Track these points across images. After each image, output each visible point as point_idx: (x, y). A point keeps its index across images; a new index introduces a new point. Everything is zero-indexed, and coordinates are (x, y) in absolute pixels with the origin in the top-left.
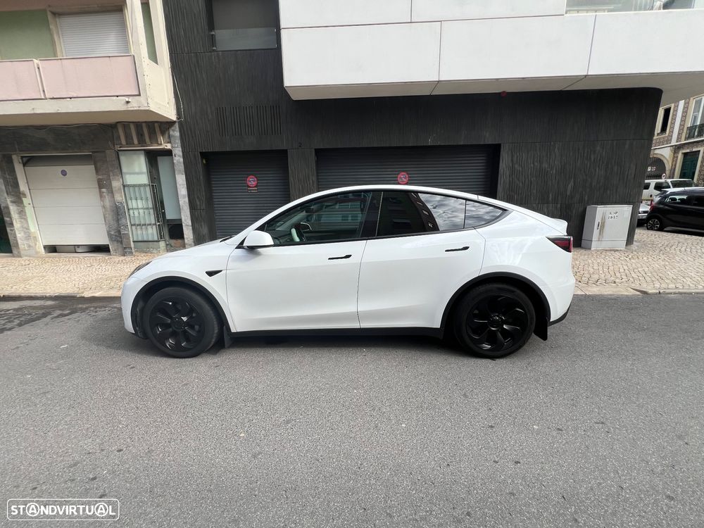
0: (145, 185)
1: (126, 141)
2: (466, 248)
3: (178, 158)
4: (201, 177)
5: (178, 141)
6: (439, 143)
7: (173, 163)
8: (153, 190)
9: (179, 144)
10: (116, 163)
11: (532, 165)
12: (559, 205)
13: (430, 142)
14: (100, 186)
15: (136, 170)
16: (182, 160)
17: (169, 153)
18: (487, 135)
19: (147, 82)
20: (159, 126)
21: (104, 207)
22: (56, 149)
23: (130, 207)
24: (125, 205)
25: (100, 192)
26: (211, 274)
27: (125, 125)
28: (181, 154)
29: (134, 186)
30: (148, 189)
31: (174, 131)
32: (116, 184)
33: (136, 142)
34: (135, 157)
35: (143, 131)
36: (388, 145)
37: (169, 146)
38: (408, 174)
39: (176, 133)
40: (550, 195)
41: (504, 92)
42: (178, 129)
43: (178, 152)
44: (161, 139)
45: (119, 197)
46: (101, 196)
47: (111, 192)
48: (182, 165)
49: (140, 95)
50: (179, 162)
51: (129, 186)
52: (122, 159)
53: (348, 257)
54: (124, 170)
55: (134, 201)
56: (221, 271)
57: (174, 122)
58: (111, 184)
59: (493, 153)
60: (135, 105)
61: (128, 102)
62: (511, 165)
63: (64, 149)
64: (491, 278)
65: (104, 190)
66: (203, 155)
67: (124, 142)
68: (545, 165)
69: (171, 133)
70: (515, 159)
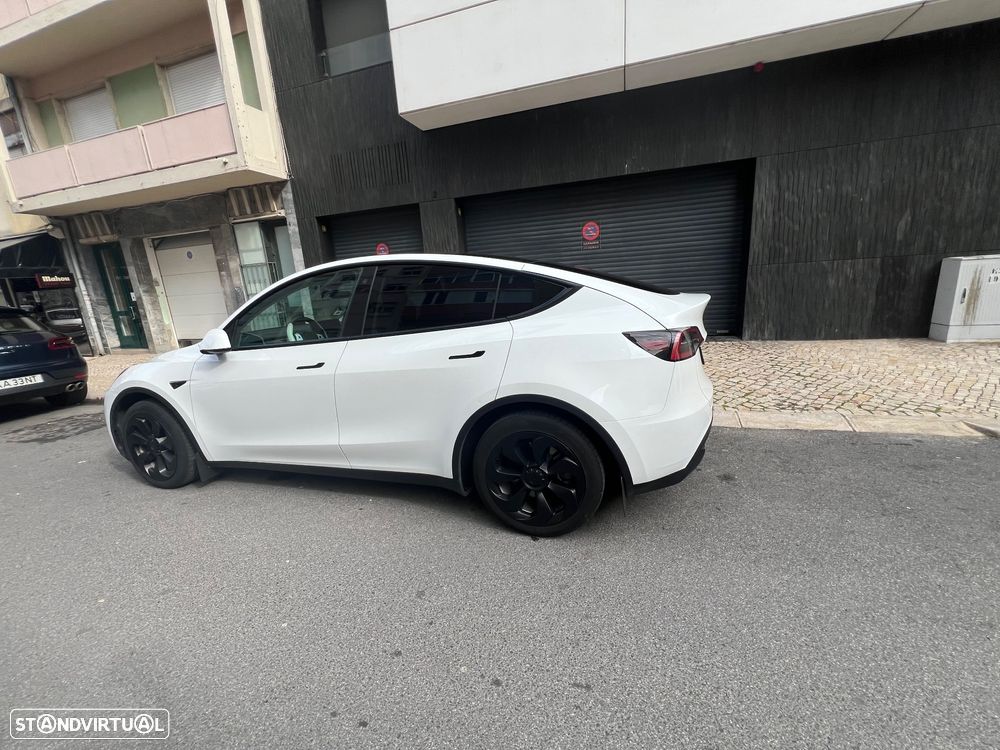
0: (261, 265)
1: (240, 212)
2: (479, 354)
3: (293, 228)
4: (320, 251)
5: (292, 205)
6: (643, 169)
7: (288, 234)
8: (272, 270)
9: (293, 210)
10: (231, 239)
11: (819, 191)
12: (878, 261)
13: (627, 169)
14: (220, 269)
15: (252, 246)
16: (297, 229)
17: (282, 222)
18: (729, 145)
19: (243, 135)
20: (269, 189)
21: (225, 294)
22: (176, 228)
23: (249, 292)
24: (243, 289)
25: (221, 276)
26: (176, 385)
27: (236, 191)
28: (295, 221)
29: (252, 266)
30: (265, 268)
31: (286, 192)
32: (233, 265)
33: (249, 211)
34: (250, 229)
35: (254, 196)
36: (559, 182)
37: (282, 213)
38: (598, 224)
39: (288, 195)
40: (859, 243)
41: (759, 64)
42: (290, 190)
43: (292, 219)
44: (274, 205)
45: (238, 281)
46: (222, 281)
47: (229, 275)
48: (298, 236)
49: (236, 153)
50: (294, 232)
51: (246, 266)
52: (238, 233)
53: (320, 365)
54: (241, 247)
55: (252, 285)
56: (184, 382)
57: (286, 181)
58: (228, 266)
59: (740, 176)
60: (234, 165)
61: (225, 163)
62: (775, 192)
63: (183, 228)
64: (519, 403)
65: (223, 273)
66: (322, 220)
67: (237, 213)
68: (847, 188)
69: (284, 195)
70: (784, 181)
